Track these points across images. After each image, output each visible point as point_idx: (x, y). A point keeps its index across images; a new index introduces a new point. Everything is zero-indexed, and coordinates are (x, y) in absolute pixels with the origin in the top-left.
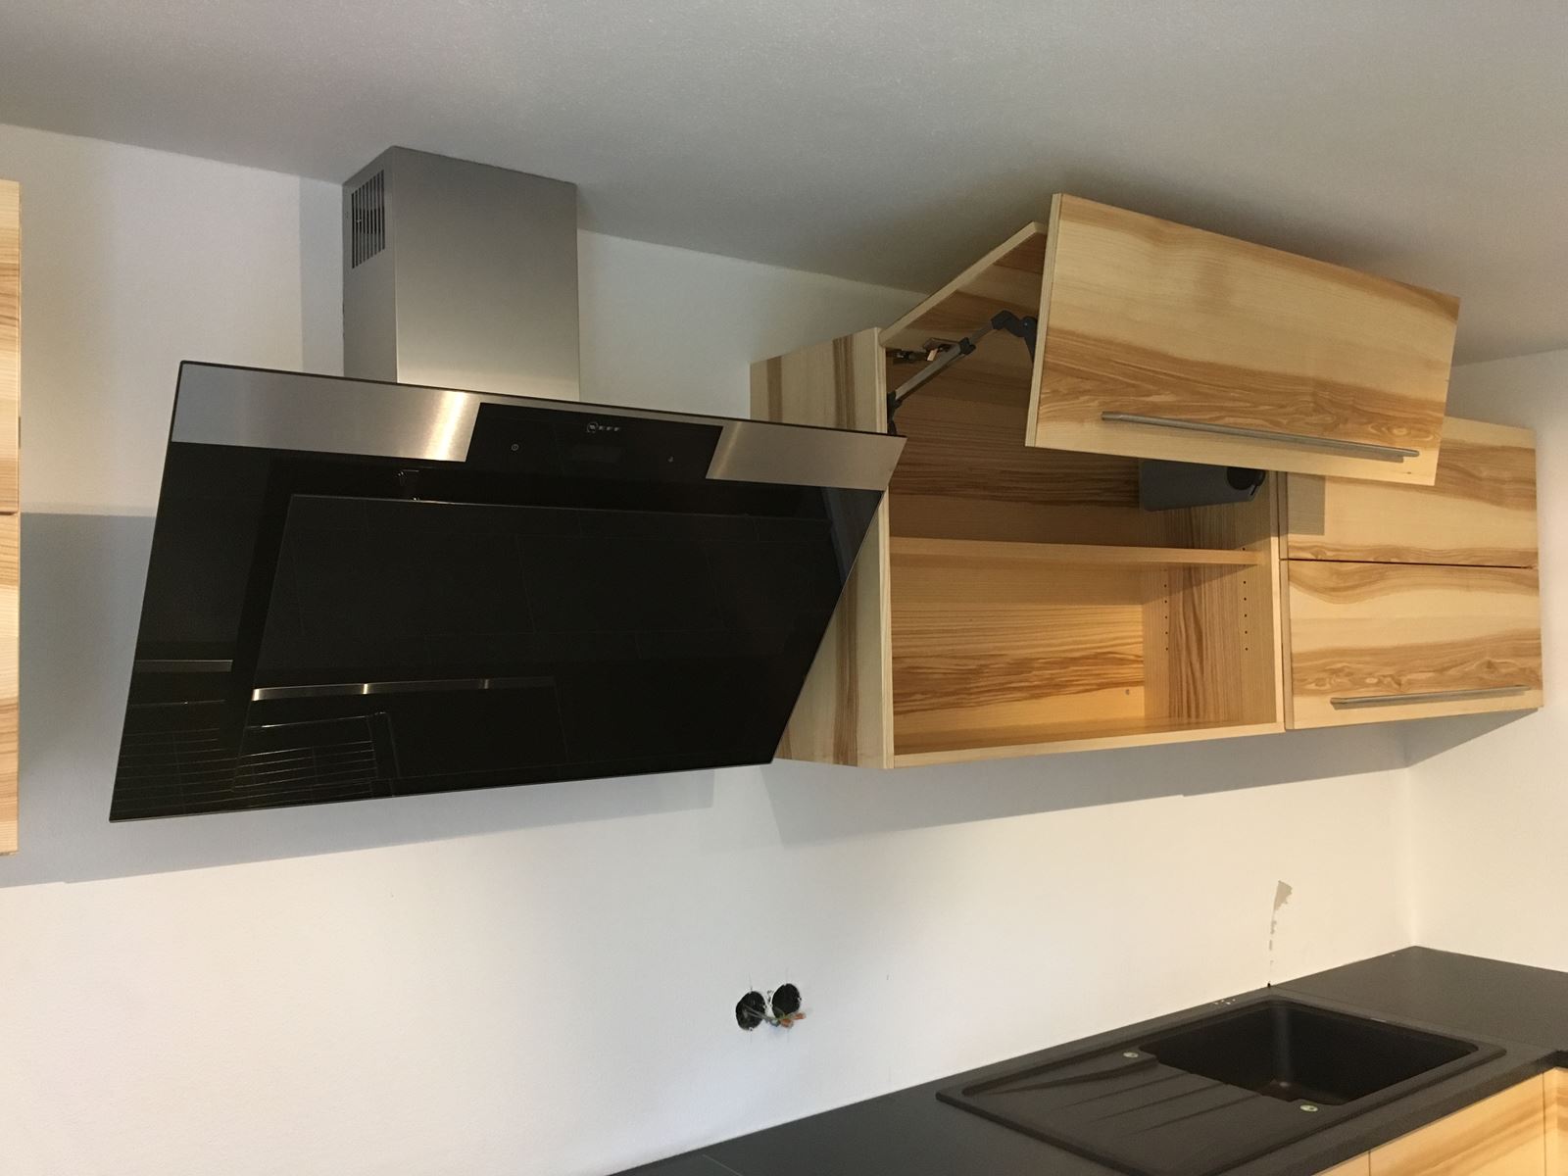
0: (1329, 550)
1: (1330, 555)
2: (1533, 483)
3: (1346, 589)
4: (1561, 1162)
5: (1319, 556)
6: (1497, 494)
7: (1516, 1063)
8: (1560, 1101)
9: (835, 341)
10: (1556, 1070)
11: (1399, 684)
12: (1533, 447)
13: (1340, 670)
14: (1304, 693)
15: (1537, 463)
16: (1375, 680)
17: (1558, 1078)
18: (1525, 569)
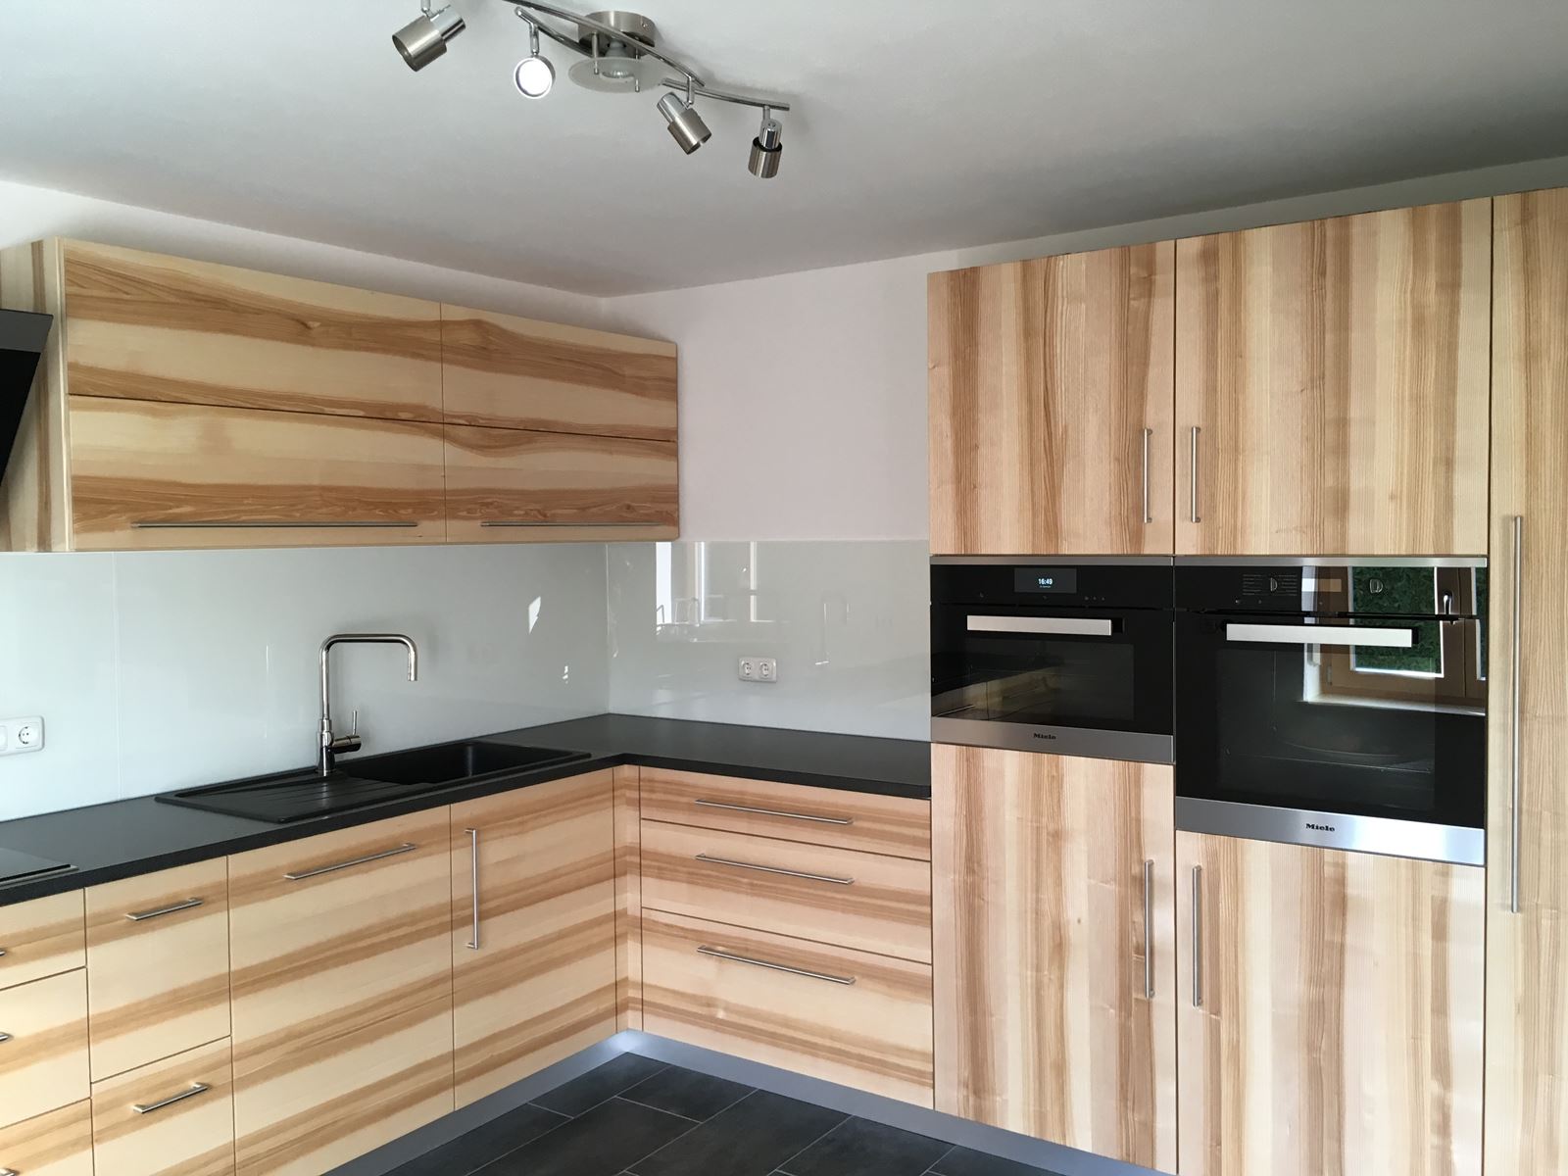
0: (483, 419)
1: (481, 422)
2: (675, 381)
3: (496, 447)
4: (629, 828)
5: (472, 423)
6: (639, 388)
7: (591, 759)
8: (628, 787)
9: (33, 244)
10: (626, 766)
11: (545, 516)
12: (674, 356)
13: (491, 503)
14: (455, 517)
15: (680, 368)
16: (522, 512)
17: (627, 771)
18: (666, 442)
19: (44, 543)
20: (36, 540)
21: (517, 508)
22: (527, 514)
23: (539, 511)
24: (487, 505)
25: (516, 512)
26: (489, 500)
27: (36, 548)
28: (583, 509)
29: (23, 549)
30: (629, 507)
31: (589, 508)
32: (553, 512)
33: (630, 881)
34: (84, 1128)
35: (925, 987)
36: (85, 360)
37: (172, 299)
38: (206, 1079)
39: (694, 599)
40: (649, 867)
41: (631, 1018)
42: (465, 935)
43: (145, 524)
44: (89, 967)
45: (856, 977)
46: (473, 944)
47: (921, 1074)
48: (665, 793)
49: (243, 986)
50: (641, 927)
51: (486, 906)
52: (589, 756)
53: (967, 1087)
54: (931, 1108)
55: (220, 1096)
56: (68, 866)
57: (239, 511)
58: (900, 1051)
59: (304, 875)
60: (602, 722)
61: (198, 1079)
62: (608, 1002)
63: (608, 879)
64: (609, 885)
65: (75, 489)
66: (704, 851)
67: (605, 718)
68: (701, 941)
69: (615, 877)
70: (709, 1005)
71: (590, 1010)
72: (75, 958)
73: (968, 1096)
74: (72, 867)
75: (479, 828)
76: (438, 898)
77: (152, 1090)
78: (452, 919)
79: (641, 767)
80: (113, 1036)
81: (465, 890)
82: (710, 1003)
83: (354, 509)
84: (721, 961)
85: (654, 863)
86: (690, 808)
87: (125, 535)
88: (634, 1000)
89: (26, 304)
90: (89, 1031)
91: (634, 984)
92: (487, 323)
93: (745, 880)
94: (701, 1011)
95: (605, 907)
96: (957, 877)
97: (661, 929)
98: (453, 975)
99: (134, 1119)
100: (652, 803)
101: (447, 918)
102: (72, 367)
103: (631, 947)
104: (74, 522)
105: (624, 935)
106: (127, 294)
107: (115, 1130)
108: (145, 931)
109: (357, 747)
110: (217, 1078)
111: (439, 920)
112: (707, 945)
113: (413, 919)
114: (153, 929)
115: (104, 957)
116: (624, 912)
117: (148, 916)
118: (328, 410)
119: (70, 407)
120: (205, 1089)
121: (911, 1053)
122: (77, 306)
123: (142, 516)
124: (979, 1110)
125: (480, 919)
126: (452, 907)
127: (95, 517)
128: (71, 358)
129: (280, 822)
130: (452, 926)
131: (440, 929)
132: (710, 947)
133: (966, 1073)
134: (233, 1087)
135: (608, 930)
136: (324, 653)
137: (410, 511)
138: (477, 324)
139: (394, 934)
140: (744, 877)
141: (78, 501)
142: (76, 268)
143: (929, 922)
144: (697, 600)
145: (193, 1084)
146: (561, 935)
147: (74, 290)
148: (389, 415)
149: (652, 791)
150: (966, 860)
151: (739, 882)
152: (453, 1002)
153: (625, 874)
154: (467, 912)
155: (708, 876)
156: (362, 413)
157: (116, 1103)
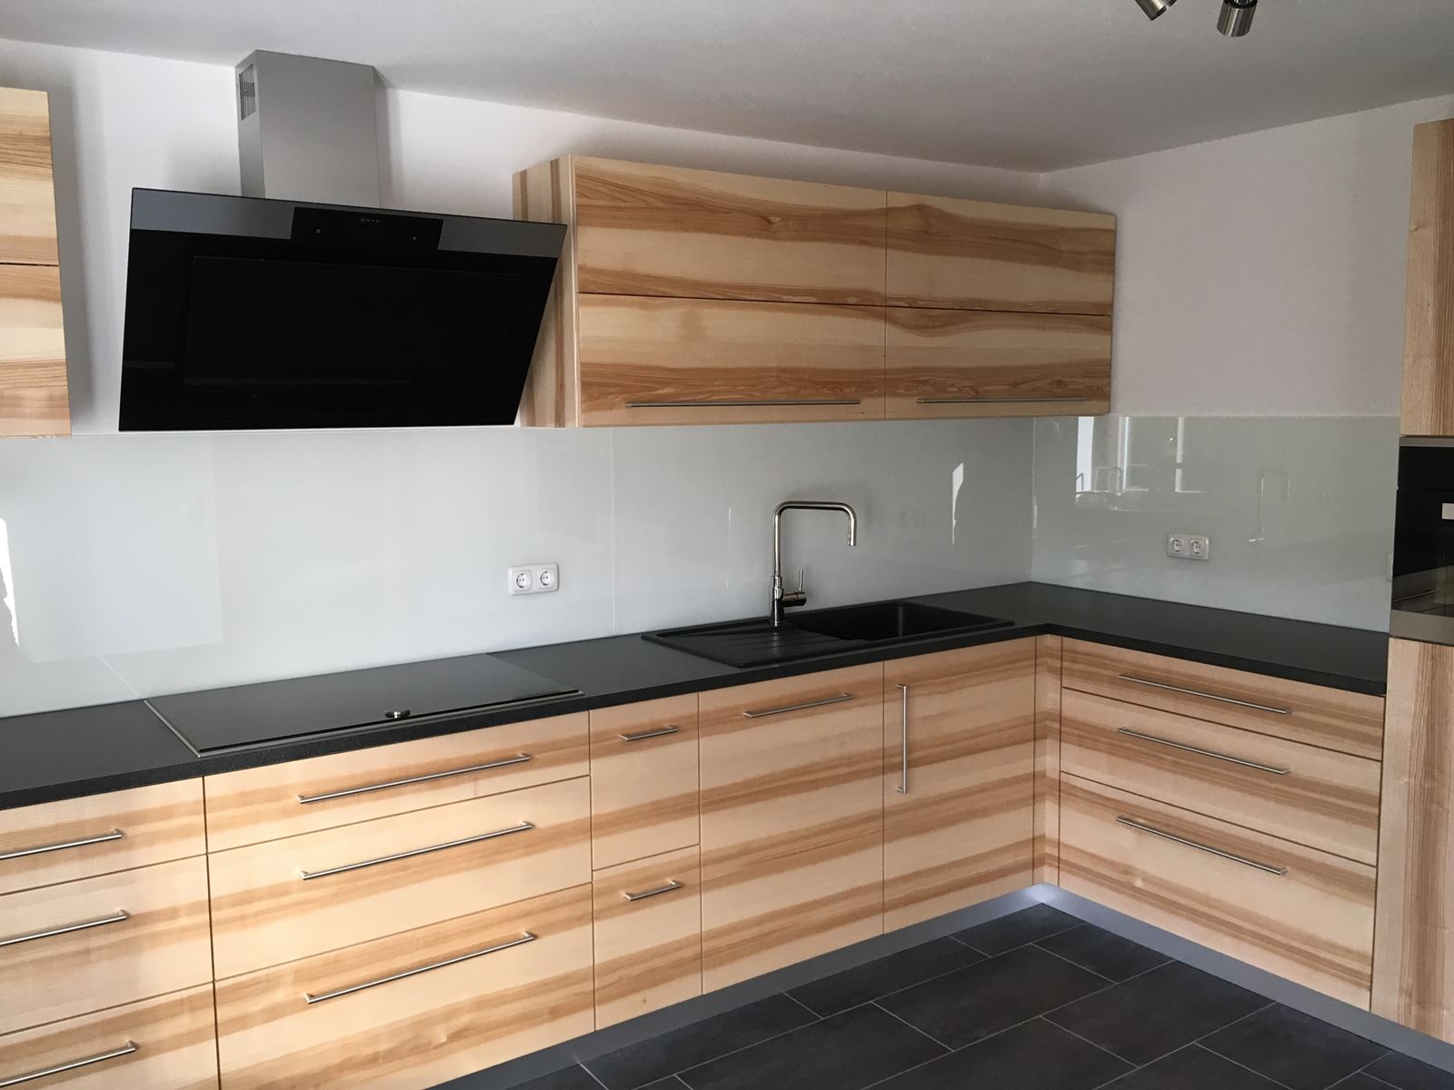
0: (922, 300)
1: (921, 304)
2: (1113, 254)
3: (934, 327)
4: (1050, 695)
5: (912, 304)
6: (1075, 263)
7: (1015, 627)
8: (1051, 656)
9: (551, 162)
10: (1049, 635)
11: (977, 392)
12: (1113, 228)
13: (926, 381)
14: (894, 395)
15: (1118, 241)
16: (956, 389)
17: (1050, 641)
18: (1100, 317)
19: (560, 420)
20: (553, 419)
21: (952, 385)
22: (960, 390)
23: (970, 387)
24: (924, 383)
25: (949, 389)
26: (924, 378)
27: (553, 424)
28: (1015, 385)
29: (544, 425)
30: (1060, 382)
31: (1021, 384)
32: (986, 388)
33: (1050, 744)
34: (585, 907)
35: (1370, 889)
36: (592, 262)
37: (660, 205)
38: (681, 878)
39: (1116, 468)
40: (1070, 734)
41: (1048, 873)
42: (895, 780)
43: (636, 404)
44: (592, 775)
45: (1288, 868)
46: (902, 788)
47: (1358, 974)
48: (1087, 664)
49: (710, 803)
50: (1061, 790)
51: (915, 755)
52: (1012, 623)
53: (1410, 996)
54: (1368, 1010)
55: (689, 895)
56: (577, 691)
57: (713, 392)
58: (1332, 947)
59: (760, 713)
60: (1026, 589)
61: (674, 877)
62: (1025, 856)
63: (1029, 741)
64: (1029, 746)
65: (583, 374)
66: (1127, 725)
67: (1029, 585)
68: (1121, 811)
69: (1035, 739)
70: (1126, 873)
71: (1007, 861)
72: (581, 769)
73: (1410, 1005)
74: (580, 692)
75: (908, 684)
76: (871, 744)
77: (639, 882)
78: (884, 764)
79: (1064, 638)
80: (610, 834)
81: (895, 739)
82: (1128, 870)
83: (806, 388)
84: (1140, 833)
85: (1076, 732)
86: (1112, 682)
87: (622, 413)
88: (1051, 856)
89: (546, 217)
90: (592, 828)
91: (1051, 843)
92: (930, 207)
93: (1169, 758)
94: (1119, 877)
95: (1024, 767)
96: (1412, 781)
97: (1080, 794)
98: (883, 814)
99: (625, 904)
100: (1072, 673)
101: (880, 763)
102: (581, 269)
103: (1049, 808)
104: (583, 402)
105: (1044, 794)
106: (624, 201)
107: (611, 911)
108: (634, 750)
109: (802, 602)
110: (690, 878)
111: (872, 764)
112: (1126, 816)
113: (849, 760)
114: (641, 749)
115: (603, 768)
116: (1043, 775)
117: (638, 738)
118: (785, 298)
119: (580, 303)
120: (679, 887)
121: (1347, 952)
122: (587, 214)
123: (635, 396)
124: (1422, 1021)
125: (908, 767)
126: (884, 753)
127: (597, 398)
128: (580, 262)
129: (740, 667)
130: (884, 770)
131: (872, 772)
132: (1128, 817)
133: (1409, 981)
134: (701, 887)
135: (1027, 789)
136: (777, 517)
137: (853, 389)
138: (921, 209)
139: (834, 773)
140: (1168, 755)
141: (585, 385)
142: (587, 182)
143: (1376, 823)
144: (1120, 469)
145: (670, 881)
146: (982, 789)
147: (585, 201)
148: (837, 300)
149: (1074, 661)
150: (1425, 764)
151: (1162, 759)
152: (884, 838)
153: (1045, 737)
154: (896, 760)
155: (1127, 748)
156: (813, 300)
157: (609, 890)
